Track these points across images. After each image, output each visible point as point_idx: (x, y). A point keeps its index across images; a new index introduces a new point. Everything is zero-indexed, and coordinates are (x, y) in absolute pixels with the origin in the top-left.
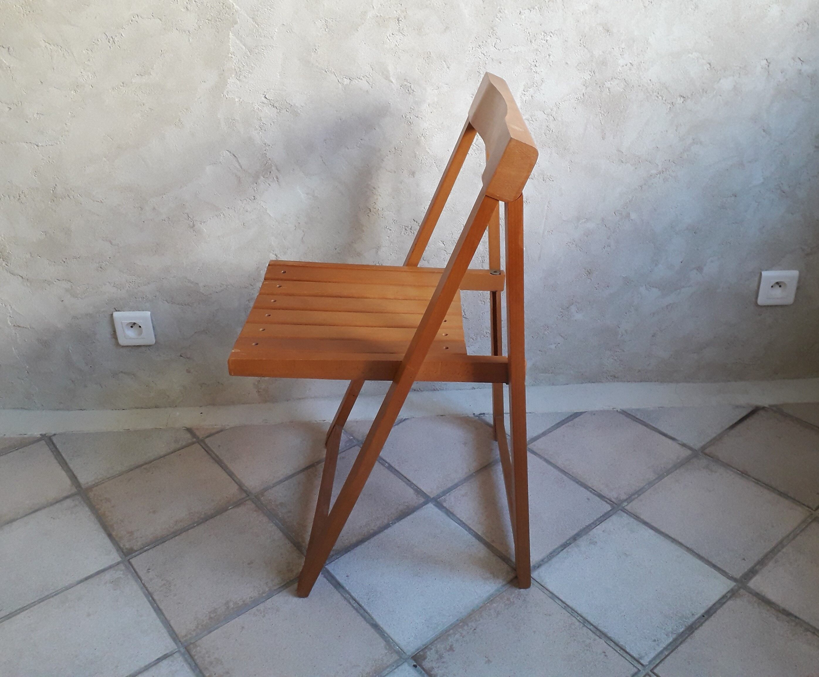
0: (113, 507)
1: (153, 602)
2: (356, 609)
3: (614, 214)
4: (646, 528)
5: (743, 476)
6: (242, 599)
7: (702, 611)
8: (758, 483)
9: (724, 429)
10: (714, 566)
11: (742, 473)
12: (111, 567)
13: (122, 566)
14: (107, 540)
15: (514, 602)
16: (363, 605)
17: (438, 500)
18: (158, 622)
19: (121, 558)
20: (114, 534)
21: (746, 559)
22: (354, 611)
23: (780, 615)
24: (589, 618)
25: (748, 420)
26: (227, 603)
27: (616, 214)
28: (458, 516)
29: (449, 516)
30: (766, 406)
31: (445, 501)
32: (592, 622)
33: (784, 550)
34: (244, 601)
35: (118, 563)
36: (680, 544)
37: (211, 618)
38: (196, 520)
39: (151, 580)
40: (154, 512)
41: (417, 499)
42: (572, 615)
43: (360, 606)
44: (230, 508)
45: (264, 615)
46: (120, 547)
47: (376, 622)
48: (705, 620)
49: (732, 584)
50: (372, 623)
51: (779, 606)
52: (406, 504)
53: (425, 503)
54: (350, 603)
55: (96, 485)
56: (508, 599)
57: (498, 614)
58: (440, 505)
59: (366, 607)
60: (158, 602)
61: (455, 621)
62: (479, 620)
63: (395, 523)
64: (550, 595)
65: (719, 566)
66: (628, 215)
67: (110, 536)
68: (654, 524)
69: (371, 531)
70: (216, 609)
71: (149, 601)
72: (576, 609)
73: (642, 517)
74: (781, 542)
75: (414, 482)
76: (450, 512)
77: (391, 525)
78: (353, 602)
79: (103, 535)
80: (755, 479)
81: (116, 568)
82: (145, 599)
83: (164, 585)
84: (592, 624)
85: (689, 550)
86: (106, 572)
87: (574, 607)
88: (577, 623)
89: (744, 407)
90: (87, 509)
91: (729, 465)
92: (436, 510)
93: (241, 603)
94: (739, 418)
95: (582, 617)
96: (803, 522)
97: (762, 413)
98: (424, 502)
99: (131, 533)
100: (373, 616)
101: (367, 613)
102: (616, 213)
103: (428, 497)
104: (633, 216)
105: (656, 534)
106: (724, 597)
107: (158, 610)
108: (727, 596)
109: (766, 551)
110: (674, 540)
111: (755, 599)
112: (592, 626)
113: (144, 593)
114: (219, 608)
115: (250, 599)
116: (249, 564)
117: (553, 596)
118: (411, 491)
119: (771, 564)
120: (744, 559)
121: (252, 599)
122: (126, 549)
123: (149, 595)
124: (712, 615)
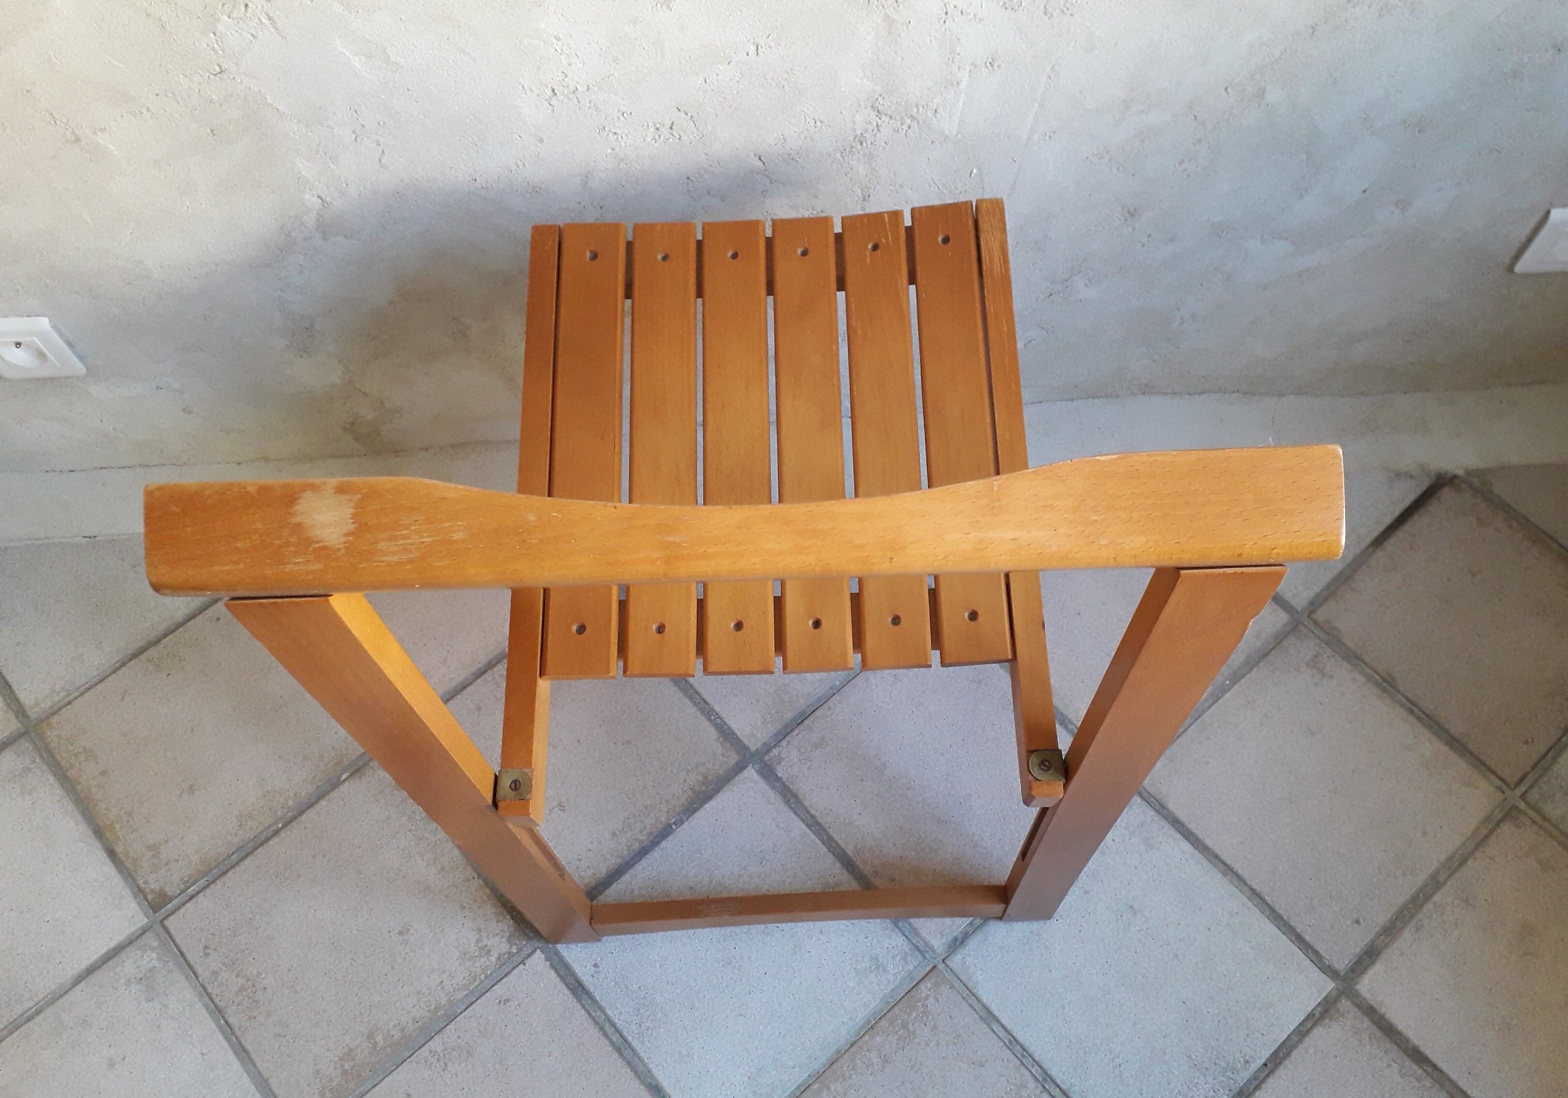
0: (104, 773)
1: (228, 1030)
2: (619, 1051)
3: (1223, 91)
4: (1178, 836)
5: (1384, 690)
6: (399, 1024)
7: (1267, 1054)
8: (1411, 712)
9: (1363, 545)
10: (1300, 940)
11: (1385, 680)
12: (129, 942)
13: (151, 940)
14: (110, 869)
15: (914, 1032)
16: (630, 1039)
17: (767, 758)
18: (246, 1080)
19: (148, 917)
20: (119, 849)
21: (1361, 921)
22: (615, 1055)
23: (1408, 1062)
24: (1054, 1073)
25: (1416, 518)
26: (370, 1036)
27: (1227, 92)
28: (807, 803)
29: (787, 802)
30: (1460, 472)
31: (780, 760)
32: (1059, 1082)
33: (1437, 898)
34: (402, 1030)
35: (144, 931)
36: (1239, 879)
37: (345, 1073)
38: (280, 814)
39: (216, 973)
40: (191, 789)
41: (723, 755)
42: (1022, 1063)
43: (625, 1040)
44: (344, 777)
45: (446, 1064)
46: (140, 890)
47: (656, 1080)
48: (1268, 1076)
49: (1329, 986)
50: (650, 1084)
51: (1407, 1040)
52: (703, 769)
53: (739, 768)
54: (606, 1035)
55: (55, 711)
56: (904, 1026)
57: (886, 1061)
58: (768, 774)
59: (634, 1044)
60: (238, 1033)
61: (805, 1079)
62: (850, 1077)
63: (682, 822)
64: (983, 1013)
65: (1308, 938)
66: (1261, 93)
67: (112, 854)
68: (1192, 827)
69: (636, 846)
70: (351, 1050)
71: (220, 1028)
72: (1031, 1051)
73: (1171, 806)
74: (1434, 877)
75: (717, 708)
76: (789, 790)
77: (674, 827)
78: (610, 1031)
79: (100, 854)
80: (1408, 699)
81: (140, 942)
82: (213, 1026)
83: (242, 989)
84: (1058, 1086)
85: (1256, 896)
86: (123, 955)
87: (1026, 1044)
88: (1032, 1084)
89: (1412, 477)
90: (51, 778)
91: (1359, 658)
92: (763, 785)
93: (397, 1034)
94: (1398, 510)
95: (1041, 1067)
96: (1487, 819)
97: (1447, 494)
98: (737, 764)
99: (154, 848)
100: (651, 1066)
101: (639, 1058)
102: (1229, 90)
103: (745, 748)
104: (1274, 95)
105: (1196, 853)
106: (1311, 1015)
107: (242, 1052)
108: (1314, 1015)
109: (1403, 899)
110: (1228, 870)
111: (1366, 1023)
112: (1058, 1089)
113: (207, 1007)
114: (358, 1047)
115: (413, 1024)
116: (401, 933)
117: (989, 1017)
118: (713, 732)
119: (1407, 935)
120: (1358, 922)
121: (419, 1023)
122: (152, 891)
123: (217, 1012)
124: (1280, 1063)
